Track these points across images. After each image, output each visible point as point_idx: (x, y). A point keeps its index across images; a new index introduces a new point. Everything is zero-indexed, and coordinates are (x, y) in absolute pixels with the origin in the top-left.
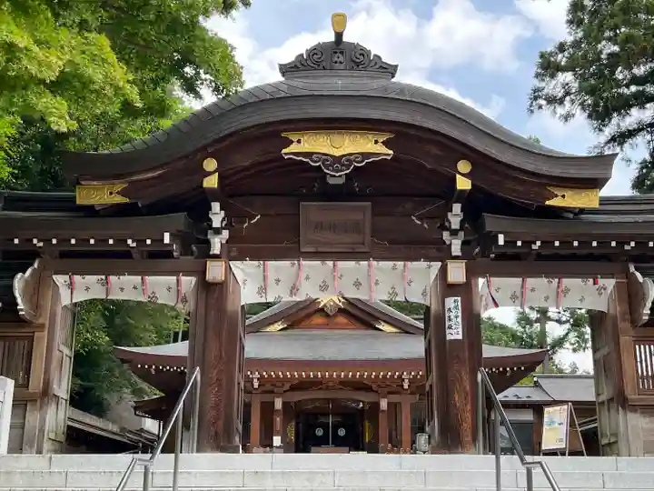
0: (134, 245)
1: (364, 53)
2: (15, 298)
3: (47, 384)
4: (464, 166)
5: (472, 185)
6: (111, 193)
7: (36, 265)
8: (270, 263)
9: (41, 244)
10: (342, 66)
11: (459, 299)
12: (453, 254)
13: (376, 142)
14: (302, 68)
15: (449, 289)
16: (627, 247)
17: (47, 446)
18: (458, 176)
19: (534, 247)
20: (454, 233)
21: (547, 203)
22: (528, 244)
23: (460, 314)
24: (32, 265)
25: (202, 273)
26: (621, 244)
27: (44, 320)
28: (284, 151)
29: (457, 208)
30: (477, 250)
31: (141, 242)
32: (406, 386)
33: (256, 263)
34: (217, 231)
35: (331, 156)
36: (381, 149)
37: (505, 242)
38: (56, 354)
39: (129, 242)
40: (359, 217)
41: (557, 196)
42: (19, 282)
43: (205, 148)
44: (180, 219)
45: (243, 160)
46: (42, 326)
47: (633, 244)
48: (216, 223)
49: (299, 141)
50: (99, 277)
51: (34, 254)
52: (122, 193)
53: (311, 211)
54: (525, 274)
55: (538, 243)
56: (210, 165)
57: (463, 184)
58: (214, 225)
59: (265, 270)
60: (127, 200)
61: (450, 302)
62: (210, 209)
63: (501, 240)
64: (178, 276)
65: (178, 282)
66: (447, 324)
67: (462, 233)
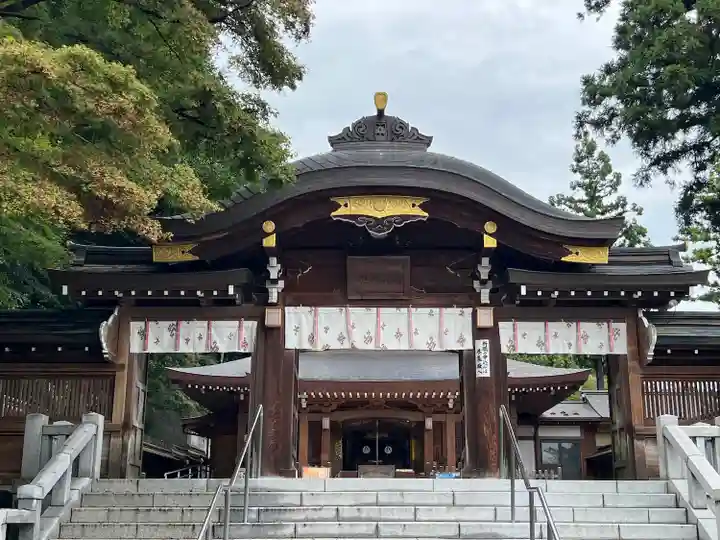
0: (202, 295)
1: (403, 126)
2: (100, 343)
3: (128, 416)
4: (490, 227)
5: (498, 243)
6: (183, 252)
7: (116, 313)
8: (321, 310)
9: (121, 295)
10: (383, 138)
11: (487, 341)
12: (483, 302)
13: (414, 205)
14: (349, 139)
15: (479, 332)
16: (635, 296)
17: (129, 471)
18: (485, 236)
19: (553, 296)
20: (483, 283)
21: (563, 259)
22: (547, 293)
23: (488, 354)
24: (112, 312)
25: (261, 319)
26: (629, 293)
27: (125, 360)
28: (333, 214)
29: (485, 261)
30: (504, 297)
31: (208, 293)
32: (451, 406)
33: (308, 309)
34: (275, 282)
35: (375, 218)
36: (418, 212)
37: (527, 292)
38: (135, 390)
39: (199, 293)
40: (398, 268)
41: (571, 253)
42: (104, 329)
43: (264, 213)
44: (243, 274)
45: (298, 221)
46: (123, 366)
47: (640, 294)
48: (274, 274)
49: (346, 205)
50: (171, 323)
51: (115, 302)
52: (192, 252)
53: (356, 264)
54: (547, 318)
55: (556, 293)
56: (269, 226)
57: (490, 242)
58: (271, 277)
59: (315, 315)
60: (197, 258)
61: (480, 344)
62: (268, 262)
63: (523, 291)
64: (240, 321)
65: (240, 327)
66: (477, 363)
67: (490, 283)
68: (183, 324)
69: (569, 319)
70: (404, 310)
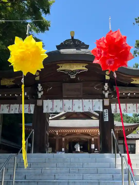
1: (80, 42)
4: (108, 73)
5: (110, 78)
6: (10, 82)
8: (55, 101)
10: (73, 46)
11: (107, 110)
12: (105, 97)
13: (83, 66)
14: (63, 46)
15: (104, 107)
18: (106, 75)
20: (106, 91)
21: (131, 82)
22: (126, 94)
23: (108, 114)
25: (35, 103)
28: (57, 69)
29: (106, 84)
30: (112, 96)
31: (19, 95)
32: (99, 134)
33: (51, 100)
34: (40, 92)
35: (71, 71)
36: (84, 68)
37: (120, 94)
39: (16, 95)
41: (134, 81)
49: (62, 67)
50: (8, 105)
53: (66, 86)
54: (126, 102)
55: (129, 94)
56: (37, 73)
57: (107, 78)
58: (39, 90)
59: (53, 102)
60: (14, 84)
61: (105, 111)
62: (38, 86)
64: (29, 104)
65: (29, 106)
66: (104, 117)
67: (108, 91)
68: (11, 105)
69: (133, 102)
70: (81, 100)
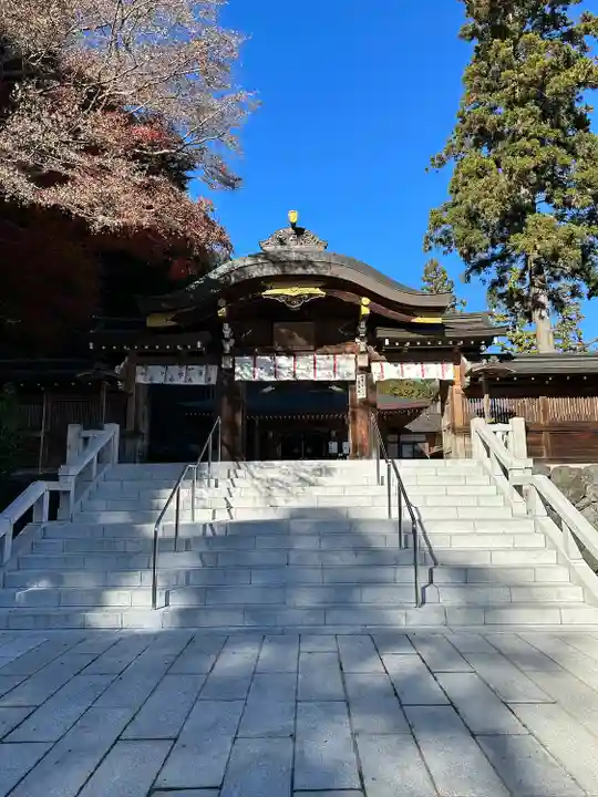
0: (181, 348)
3: (137, 427)
4: (365, 301)
5: (371, 311)
6: (167, 320)
7: (126, 361)
8: (258, 358)
9: (128, 349)
10: (295, 243)
11: (364, 376)
12: (361, 351)
13: (316, 288)
14: (273, 244)
15: (359, 370)
16: (458, 345)
17: (138, 460)
18: (362, 306)
20: (362, 338)
21: (412, 321)
22: (402, 344)
23: (364, 384)
24: (124, 360)
25: (220, 364)
26: (455, 343)
27: (133, 390)
28: (263, 294)
29: (363, 324)
31: (185, 347)
33: (250, 357)
34: (227, 340)
35: (291, 296)
36: (319, 292)
37: (389, 343)
38: (141, 410)
39: (178, 347)
41: (417, 316)
42: (118, 370)
44: (207, 335)
47: (462, 342)
48: (227, 336)
49: (272, 288)
50: (162, 367)
51: (126, 354)
52: (172, 320)
54: (402, 361)
55: (408, 343)
56: (222, 302)
58: (225, 337)
59: (255, 361)
60: (176, 324)
61: (359, 377)
62: (222, 326)
63: (387, 342)
64: (207, 365)
65: (207, 369)
66: (358, 389)
67: (366, 338)
68: (170, 368)
69: (416, 362)
70: (311, 357)
